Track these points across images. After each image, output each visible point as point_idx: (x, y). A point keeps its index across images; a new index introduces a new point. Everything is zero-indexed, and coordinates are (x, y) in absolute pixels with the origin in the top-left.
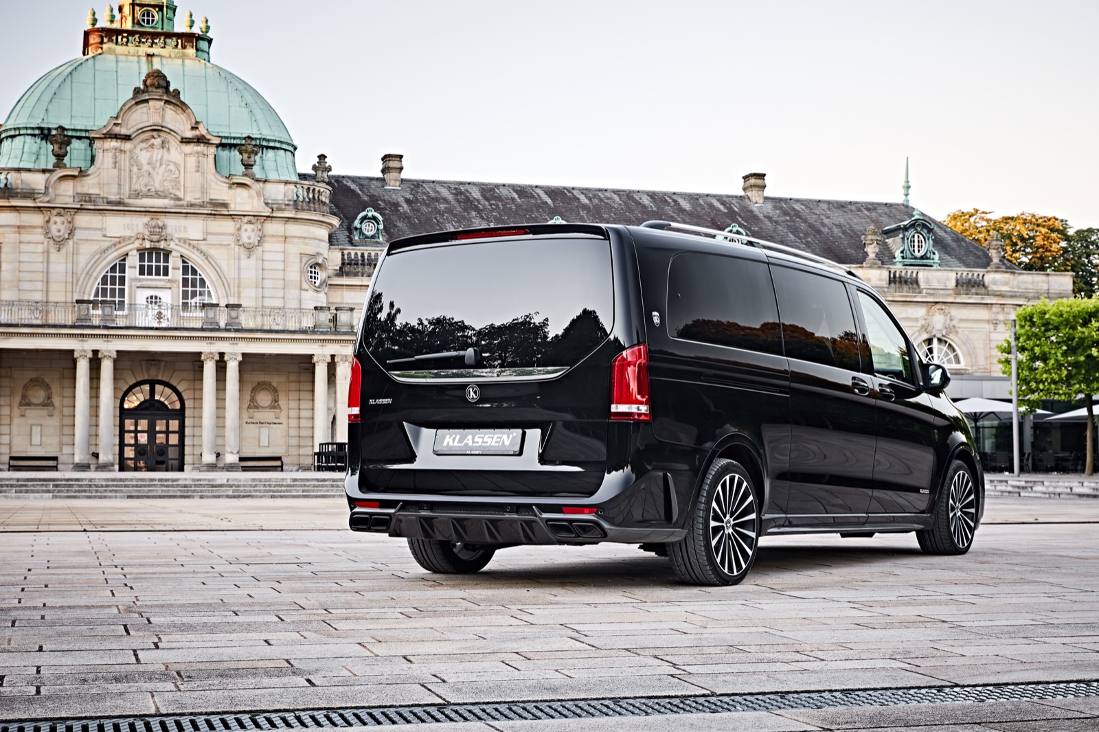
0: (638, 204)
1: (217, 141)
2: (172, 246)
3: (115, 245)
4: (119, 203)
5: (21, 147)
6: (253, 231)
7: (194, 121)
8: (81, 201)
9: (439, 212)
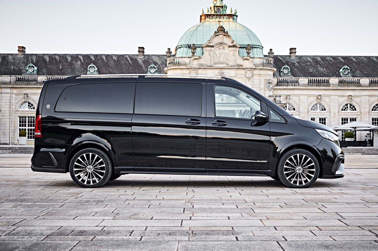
0: (372, 60)
1: (239, 46)
4: (211, 66)
5: (183, 51)
6: (250, 73)
7: (232, 41)
8: (200, 66)
9: (307, 65)
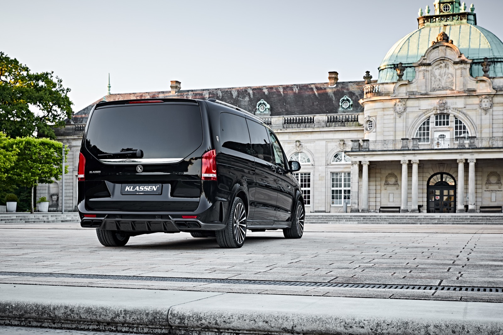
1: (470, 61)
2: (450, 111)
3: (424, 113)
4: (426, 94)
5: (386, 74)
6: (488, 102)
7: (459, 54)
8: (409, 95)
